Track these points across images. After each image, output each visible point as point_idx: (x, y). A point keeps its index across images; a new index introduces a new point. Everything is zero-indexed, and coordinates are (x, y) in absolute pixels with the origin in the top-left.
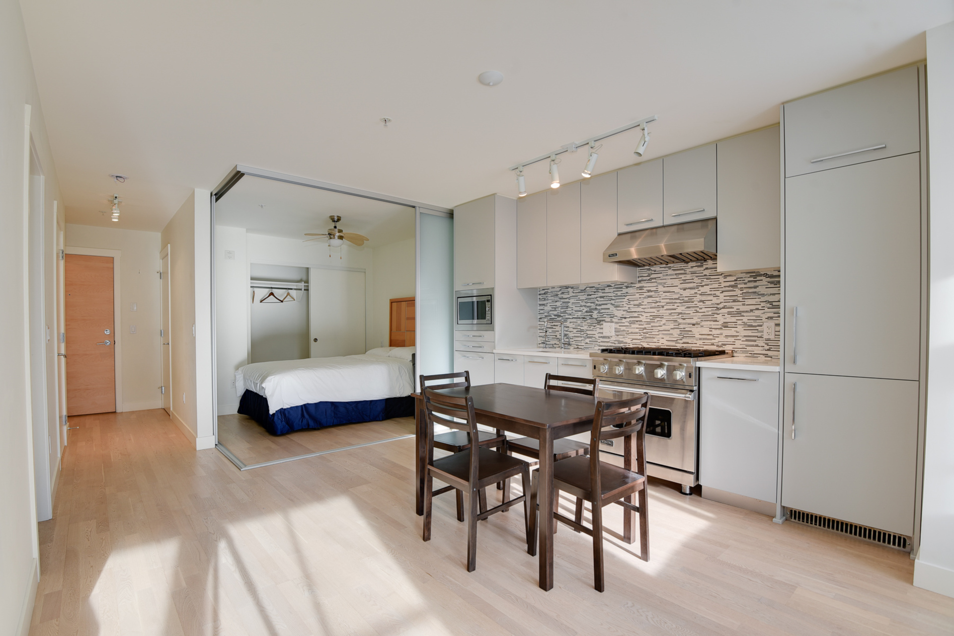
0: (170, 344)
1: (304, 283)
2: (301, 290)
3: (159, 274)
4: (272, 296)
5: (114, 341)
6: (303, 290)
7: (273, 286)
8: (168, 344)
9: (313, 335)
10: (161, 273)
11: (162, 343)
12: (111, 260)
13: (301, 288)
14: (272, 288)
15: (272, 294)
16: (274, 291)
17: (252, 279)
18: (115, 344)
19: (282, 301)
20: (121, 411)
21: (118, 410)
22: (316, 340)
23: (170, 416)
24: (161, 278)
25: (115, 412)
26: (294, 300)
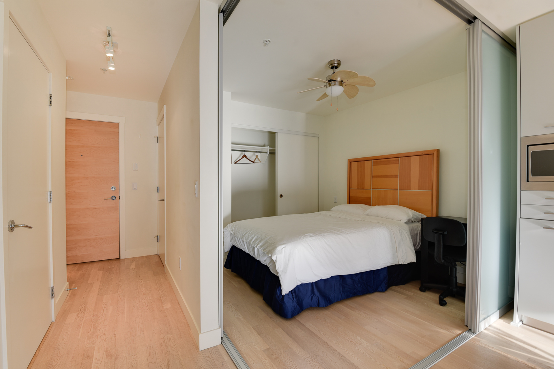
0: (165, 200)
1: (269, 147)
2: (266, 153)
3: (156, 138)
4: (245, 158)
5: (119, 197)
6: (268, 153)
7: (245, 150)
8: (164, 200)
9: (279, 191)
10: (157, 138)
11: (158, 200)
12: (117, 125)
13: (266, 151)
14: (245, 151)
15: (245, 156)
16: (246, 154)
17: (232, 144)
18: (119, 199)
19: (254, 162)
20: (124, 258)
21: (122, 257)
22: (281, 196)
23: (164, 267)
24: (157, 142)
25: (119, 258)
26: (260, 162)
